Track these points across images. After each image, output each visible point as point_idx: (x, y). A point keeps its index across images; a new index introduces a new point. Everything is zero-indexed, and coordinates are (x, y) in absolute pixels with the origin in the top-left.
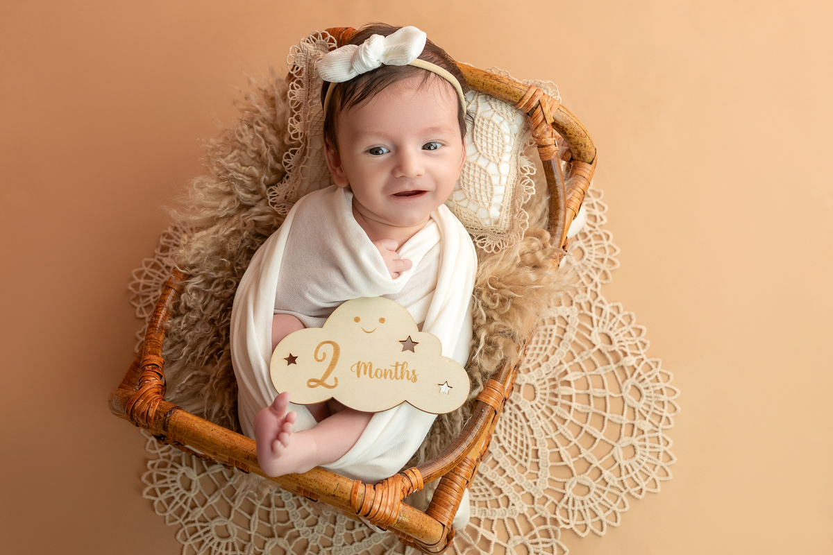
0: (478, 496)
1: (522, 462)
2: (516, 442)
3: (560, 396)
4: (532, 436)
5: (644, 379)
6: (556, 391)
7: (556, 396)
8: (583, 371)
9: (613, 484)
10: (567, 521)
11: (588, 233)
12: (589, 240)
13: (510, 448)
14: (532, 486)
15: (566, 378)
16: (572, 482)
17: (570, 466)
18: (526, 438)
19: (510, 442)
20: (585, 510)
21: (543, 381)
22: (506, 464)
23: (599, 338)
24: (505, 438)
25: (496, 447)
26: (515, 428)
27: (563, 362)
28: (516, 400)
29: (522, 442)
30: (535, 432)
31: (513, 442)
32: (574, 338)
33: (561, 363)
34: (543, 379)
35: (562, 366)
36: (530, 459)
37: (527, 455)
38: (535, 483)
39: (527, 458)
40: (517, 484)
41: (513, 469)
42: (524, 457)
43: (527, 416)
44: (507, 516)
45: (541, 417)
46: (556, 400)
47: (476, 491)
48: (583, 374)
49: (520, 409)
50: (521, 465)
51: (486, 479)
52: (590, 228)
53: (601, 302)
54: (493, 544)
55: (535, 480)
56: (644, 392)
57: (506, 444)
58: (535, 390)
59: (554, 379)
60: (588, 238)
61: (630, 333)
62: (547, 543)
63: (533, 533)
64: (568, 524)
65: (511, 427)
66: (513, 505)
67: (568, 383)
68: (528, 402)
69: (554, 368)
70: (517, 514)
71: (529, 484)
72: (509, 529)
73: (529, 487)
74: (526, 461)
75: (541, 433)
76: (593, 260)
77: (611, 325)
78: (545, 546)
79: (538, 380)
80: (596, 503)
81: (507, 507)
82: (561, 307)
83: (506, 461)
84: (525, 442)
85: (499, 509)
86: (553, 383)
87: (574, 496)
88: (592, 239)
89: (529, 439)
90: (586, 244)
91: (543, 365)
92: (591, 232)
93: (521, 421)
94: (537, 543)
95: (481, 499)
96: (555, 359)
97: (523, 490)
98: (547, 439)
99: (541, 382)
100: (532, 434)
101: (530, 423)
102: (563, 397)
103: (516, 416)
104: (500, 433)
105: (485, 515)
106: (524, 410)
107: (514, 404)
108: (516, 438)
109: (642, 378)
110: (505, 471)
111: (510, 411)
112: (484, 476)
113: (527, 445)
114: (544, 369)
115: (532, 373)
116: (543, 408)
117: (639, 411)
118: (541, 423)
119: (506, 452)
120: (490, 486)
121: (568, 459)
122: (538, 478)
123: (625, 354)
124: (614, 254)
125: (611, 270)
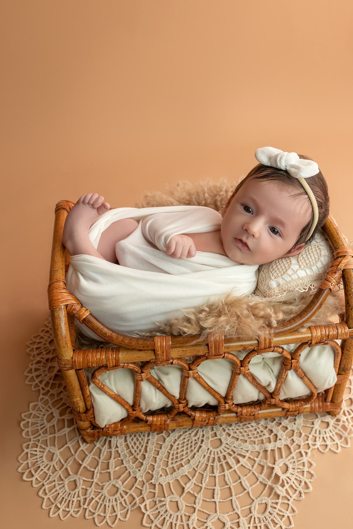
0: (133, 448)
1: (170, 462)
2: (180, 452)
3: (226, 461)
4: (190, 459)
5: (275, 508)
6: (227, 456)
7: (225, 458)
8: (253, 466)
9: (190, 524)
10: (148, 509)
11: (342, 421)
12: (338, 425)
13: (174, 450)
14: (158, 475)
15: (241, 459)
16: (175, 498)
17: (185, 490)
18: (187, 457)
19: (178, 448)
20: (162, 515)
21: (229, 447)
22: (163, 454)
23: (281, 465)
24: (178, 444)
25: (170, 443)
26: (189, 448)
27: (249, 452)
28: (206, 438)
29: (183, 455)
30: (194, 459)
31: (179, 451)
32: (269, 449)
33: (247, 451)
34: (230, 446)
35: (246, 452)
36: (174, 465)
37: (176, 462)
38: (161, 476)
39: (174, 463)
40: (154, 466)
41: (162, 459)
42: (174, 461)
43: (200, 450)
44: (131, 471)
45: (206, 458)
46: (222, 460)
47: (136, 446)
48: (251, 468)
49: (202, 443)
50: (168, 462)
51: (146, 447)
52: (345, 420)
53: (306, 453)
54: (108, 471)
55: (163, 475)
56: (267, 513)
57: (175, 447)
58: (220, 446)
59: (234, 452)
60: (339, 423)
61: (301, 481)
62: (126, 503)
63: (128, 491)
64: (147, 510)
65: (188, 444)
66: (139, 470)
67: (238, 462)
68: (209, 446)
69: (242, 449)
70: (134, 476)
71: (158, 473)
72: (123, 476)
73: (156, 474)
74: (172, 463)
75: (196, 463)
76: (328, 435)
77: (296, 467)
78: (123, 503)
79: (227, 444)
80: (171, 521)
81: (136, 468)
82: (283, 432)
83: (165, 453)
84: (184, 457)
85: (132, 464)
86: (232, 453)
87: (167, 504)
88: (340, 426)
89: (187, 458)
90: (334, 425)
91: (239, 442)
92: (344, 422)
93: (195, 448)
94: (122, 497)
95: (133, 451)
96: (248, 446)
97: (153, 471)
98: (194, 469)
99: (227, 446)
100: (192, 459)
101: (197, 454)
102: (227, 463)
103: (196, 443)
104: (180, 441)
105: (124, 458)
106: (203, 445)
107: (202, 439)
108: (183, 451)
109: (275, 506)
110: (158, 454)
111: (197, 439)
112: (147, 445)
113: (182, 459)
114: (236, 443)
115: (229, 438)
116: (212, 456)
117: (251, 517)
118: (201, 459)
119: (171, 450)
120: (143, 452)
121: (189, 487)
122: (166, 476)
123: (283, 486)
124: (343, 445)
125: (331, 448)
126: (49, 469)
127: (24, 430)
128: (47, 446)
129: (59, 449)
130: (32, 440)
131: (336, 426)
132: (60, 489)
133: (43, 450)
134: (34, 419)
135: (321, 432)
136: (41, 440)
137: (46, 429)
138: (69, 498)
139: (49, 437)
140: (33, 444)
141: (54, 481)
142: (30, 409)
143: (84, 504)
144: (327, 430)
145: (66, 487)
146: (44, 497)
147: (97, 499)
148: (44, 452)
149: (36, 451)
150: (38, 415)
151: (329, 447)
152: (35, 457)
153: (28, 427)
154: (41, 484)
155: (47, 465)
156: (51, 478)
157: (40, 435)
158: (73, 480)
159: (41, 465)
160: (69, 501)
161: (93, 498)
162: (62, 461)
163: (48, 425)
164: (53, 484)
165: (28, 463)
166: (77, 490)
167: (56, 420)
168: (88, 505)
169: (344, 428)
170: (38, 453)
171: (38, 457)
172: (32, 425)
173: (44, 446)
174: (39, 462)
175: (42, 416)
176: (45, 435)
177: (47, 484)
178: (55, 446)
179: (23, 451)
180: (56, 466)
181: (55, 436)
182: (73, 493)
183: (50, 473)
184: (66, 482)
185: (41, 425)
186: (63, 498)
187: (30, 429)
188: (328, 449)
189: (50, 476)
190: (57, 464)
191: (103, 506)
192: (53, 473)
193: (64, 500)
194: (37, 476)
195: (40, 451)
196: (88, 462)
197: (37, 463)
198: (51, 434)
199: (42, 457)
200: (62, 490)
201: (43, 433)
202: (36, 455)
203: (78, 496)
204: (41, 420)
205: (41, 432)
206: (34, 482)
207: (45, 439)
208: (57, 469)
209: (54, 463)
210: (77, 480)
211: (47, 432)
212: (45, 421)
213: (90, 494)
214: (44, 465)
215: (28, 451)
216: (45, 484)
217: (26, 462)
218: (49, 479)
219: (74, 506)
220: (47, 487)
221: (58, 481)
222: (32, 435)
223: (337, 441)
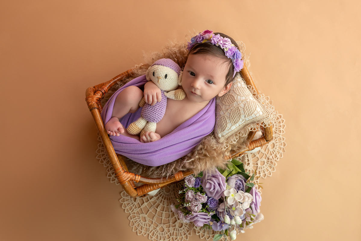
11: (270, 159)
52: (272, 158)
60: (269, 161)
76: (265, 168)
78: (187, 229)
88: (270, 162)
90: (267, 162)
92: (271, 159)
94: (186, 227)
124: (273, 171)
125: (268, 175)
126: (147, 226)
127: (125, 209)
128: (140, 214)
129: (146, 214)
130: (131, 213)
131: (268, 162)
132: (157, 232)
133: (139, 217)
134: (127, 201)
135: (262, 168)
136: (135, 212)
137: (136, 206)
138: (163, 236)
139: (138, 210)
140: (132, 215)
141: (152, 230)
142: (122, 197)
143: (171, 236)
144: (264, 166)
145: (159, 231)
146: (152, 239)
147: (175, 231)
148: (140, 218)
149: (136, 219)
150: (128, 199)
151: (267, 175)
152: (137, 222)
153: (126, 207)
154: (147, 234)
155: (145, 224)
156: (150, 229)
157: (133, 210)
158: (161, 227)
159: (142, 225)
160: (164, 237)
161: (174, 232)
162: (151, 220)
163: (136, 203)
164: (152, 232)
165: (135, 226)
166: (165, 231)
167: (138, 200)
168: (173, 235)
169: (271, 162)
170: (137, 219)
171: (138, 221)
172: (127, 205)
173: (138, 215)
174: (140, 224)
175: (130, 199)
176: (136, 209)
177: (150, 233)
178: (143, 213)
179: (130, 221)
180: (149, 223)
181: (141, 208)
182: (163, 233)
183: (148, 227)
184: (158, 228)
185: (132, 204)
186: (160, 237)
187: (127, 208)
188: (266, 176)
189: (149, 229)
190: (149, 222)
191: (179, 233)
192: (150, 227)
193: (161, 237)
194: (143, 231)
195: (138, 218)
196: (164, 216)
197: (140, 225)
198: (139, 208)
199: (140, 221)
200: (158, 233)
201: (135, 208)
202: (137, 221)
203: (167, 233)
204: (131, 201)
205: (133, 208)
206: (144, 234)
207: (137, 211)
208: (150, 224)
209: (147, 222)
210: (163, 226)
211: (136, 208)
212: (133, 201)
213: (171, 230)
214: (144, 224)
215: (132, 220)
216: (149, 233)
217: (134, 226)
218: (149, 230)
219: (167, 238)
220: (150, 234)
221: (154, 229)
222: (130, 210)
223: (270, 170)
